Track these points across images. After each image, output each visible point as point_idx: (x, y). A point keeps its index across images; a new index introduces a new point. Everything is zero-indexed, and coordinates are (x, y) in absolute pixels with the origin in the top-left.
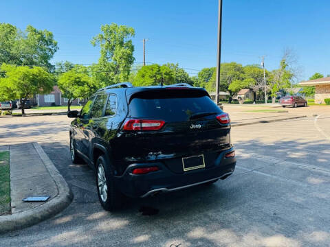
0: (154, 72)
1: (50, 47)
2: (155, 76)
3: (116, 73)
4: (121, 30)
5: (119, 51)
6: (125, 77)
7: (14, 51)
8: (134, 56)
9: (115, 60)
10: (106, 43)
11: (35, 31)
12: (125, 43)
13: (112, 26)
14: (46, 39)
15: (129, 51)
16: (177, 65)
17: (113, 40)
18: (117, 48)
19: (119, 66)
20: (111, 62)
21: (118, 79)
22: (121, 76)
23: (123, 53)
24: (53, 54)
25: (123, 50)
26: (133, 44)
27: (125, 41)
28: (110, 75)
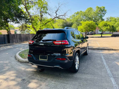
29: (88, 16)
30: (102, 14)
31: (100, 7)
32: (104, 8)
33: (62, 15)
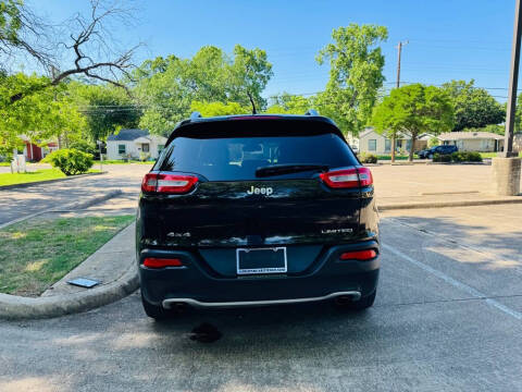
0: (412, 98)
1: (262, 73)
2: (413, 105)
3: (352, 105)
4: (362, 33)
5: (358, 69)
6: (366, 110)
7: (215, 84)
8: (383, 73)
9: (351, 83)
10: (338, 58)
11: (244, 51)
12: (369, 53)
13: (349, 28)
14: (258, 62)
15: (374, 67)
16: (472, 83)
17: (349, 51)
18: (356, 63)
19: (356, 93)
20: (345, 87)
21: (354, 115)
22: (358, 109)
23: (364, 71)
24: (265, 82)
25: (365, 65)
26: (382, 54)
27: (370, 49)
28: (343, 109)
29: (209, 82)
30: (258, 80)
31: (249, 50)
32: (263, 55)
33: (110, 65)
